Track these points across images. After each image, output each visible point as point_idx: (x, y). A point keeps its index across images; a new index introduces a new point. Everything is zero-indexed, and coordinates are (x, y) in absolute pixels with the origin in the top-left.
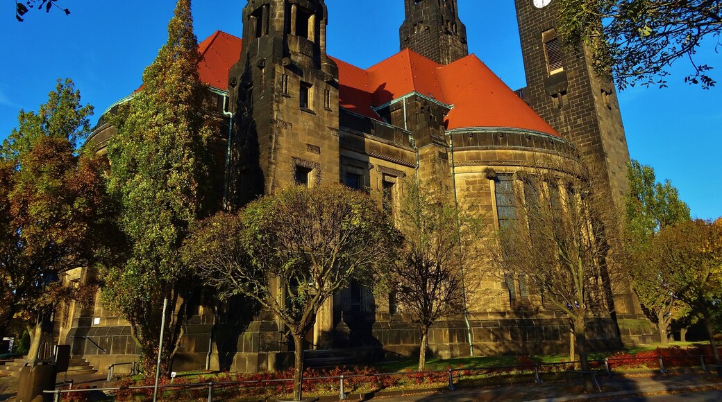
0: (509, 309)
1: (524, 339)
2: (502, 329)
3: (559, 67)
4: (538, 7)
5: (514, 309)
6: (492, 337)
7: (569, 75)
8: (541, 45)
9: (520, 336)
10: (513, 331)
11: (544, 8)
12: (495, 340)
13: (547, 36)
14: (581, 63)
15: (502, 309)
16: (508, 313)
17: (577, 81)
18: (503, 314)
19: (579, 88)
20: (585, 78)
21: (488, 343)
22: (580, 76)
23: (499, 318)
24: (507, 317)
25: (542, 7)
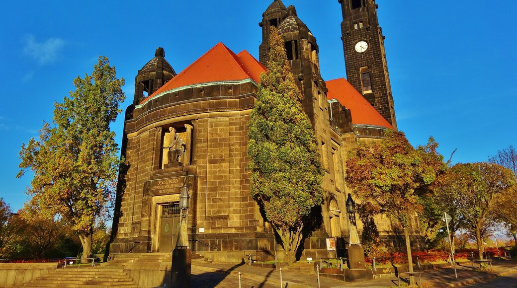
0: (391, 229)
1: (399, 246)
2: (389, 240)
3: (369, 90)
4: (358, 51)
5: (393, 230)
6: (384, 244)
7: (376, 96)
8: (359, 75)
9: (397, 244)
10: (394, 242)
11: (362, 53)
12: (386, 247)
13: (363, 70)
14: (384, 90)
15: (387, 229)
16: (391, 231)
17: (381, 99)
18: (388, 232)
19: (382, 104)
20: (386, 99)
21: (382, 248)
22: (383, 97)
23: (386, 234)
24: (390, 234)
25: (360, 52)
